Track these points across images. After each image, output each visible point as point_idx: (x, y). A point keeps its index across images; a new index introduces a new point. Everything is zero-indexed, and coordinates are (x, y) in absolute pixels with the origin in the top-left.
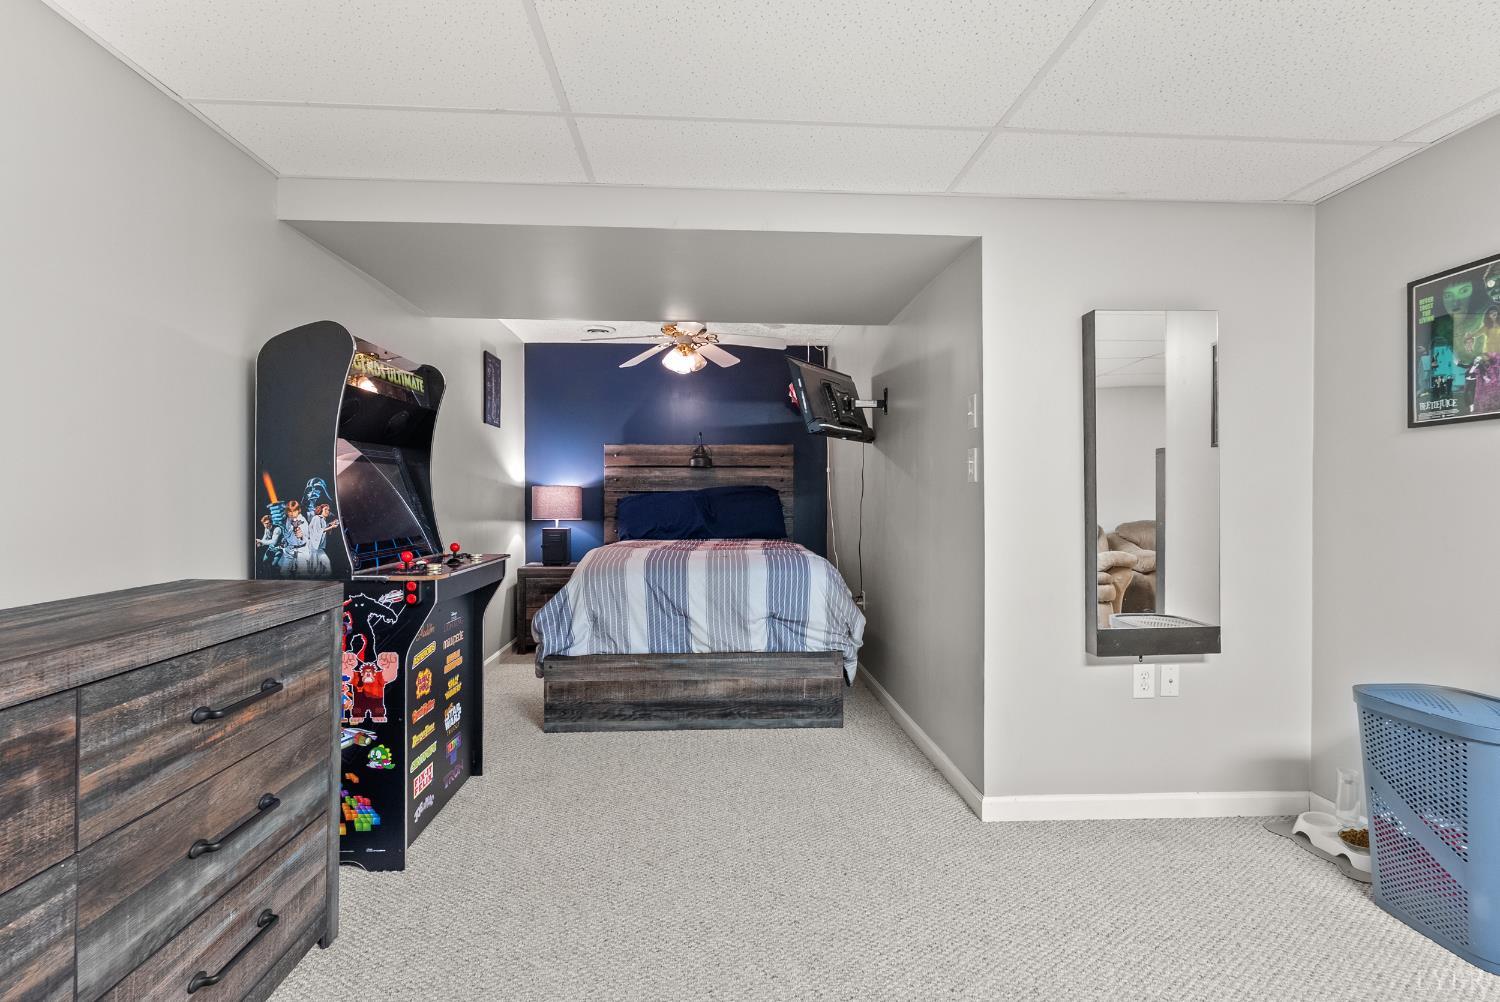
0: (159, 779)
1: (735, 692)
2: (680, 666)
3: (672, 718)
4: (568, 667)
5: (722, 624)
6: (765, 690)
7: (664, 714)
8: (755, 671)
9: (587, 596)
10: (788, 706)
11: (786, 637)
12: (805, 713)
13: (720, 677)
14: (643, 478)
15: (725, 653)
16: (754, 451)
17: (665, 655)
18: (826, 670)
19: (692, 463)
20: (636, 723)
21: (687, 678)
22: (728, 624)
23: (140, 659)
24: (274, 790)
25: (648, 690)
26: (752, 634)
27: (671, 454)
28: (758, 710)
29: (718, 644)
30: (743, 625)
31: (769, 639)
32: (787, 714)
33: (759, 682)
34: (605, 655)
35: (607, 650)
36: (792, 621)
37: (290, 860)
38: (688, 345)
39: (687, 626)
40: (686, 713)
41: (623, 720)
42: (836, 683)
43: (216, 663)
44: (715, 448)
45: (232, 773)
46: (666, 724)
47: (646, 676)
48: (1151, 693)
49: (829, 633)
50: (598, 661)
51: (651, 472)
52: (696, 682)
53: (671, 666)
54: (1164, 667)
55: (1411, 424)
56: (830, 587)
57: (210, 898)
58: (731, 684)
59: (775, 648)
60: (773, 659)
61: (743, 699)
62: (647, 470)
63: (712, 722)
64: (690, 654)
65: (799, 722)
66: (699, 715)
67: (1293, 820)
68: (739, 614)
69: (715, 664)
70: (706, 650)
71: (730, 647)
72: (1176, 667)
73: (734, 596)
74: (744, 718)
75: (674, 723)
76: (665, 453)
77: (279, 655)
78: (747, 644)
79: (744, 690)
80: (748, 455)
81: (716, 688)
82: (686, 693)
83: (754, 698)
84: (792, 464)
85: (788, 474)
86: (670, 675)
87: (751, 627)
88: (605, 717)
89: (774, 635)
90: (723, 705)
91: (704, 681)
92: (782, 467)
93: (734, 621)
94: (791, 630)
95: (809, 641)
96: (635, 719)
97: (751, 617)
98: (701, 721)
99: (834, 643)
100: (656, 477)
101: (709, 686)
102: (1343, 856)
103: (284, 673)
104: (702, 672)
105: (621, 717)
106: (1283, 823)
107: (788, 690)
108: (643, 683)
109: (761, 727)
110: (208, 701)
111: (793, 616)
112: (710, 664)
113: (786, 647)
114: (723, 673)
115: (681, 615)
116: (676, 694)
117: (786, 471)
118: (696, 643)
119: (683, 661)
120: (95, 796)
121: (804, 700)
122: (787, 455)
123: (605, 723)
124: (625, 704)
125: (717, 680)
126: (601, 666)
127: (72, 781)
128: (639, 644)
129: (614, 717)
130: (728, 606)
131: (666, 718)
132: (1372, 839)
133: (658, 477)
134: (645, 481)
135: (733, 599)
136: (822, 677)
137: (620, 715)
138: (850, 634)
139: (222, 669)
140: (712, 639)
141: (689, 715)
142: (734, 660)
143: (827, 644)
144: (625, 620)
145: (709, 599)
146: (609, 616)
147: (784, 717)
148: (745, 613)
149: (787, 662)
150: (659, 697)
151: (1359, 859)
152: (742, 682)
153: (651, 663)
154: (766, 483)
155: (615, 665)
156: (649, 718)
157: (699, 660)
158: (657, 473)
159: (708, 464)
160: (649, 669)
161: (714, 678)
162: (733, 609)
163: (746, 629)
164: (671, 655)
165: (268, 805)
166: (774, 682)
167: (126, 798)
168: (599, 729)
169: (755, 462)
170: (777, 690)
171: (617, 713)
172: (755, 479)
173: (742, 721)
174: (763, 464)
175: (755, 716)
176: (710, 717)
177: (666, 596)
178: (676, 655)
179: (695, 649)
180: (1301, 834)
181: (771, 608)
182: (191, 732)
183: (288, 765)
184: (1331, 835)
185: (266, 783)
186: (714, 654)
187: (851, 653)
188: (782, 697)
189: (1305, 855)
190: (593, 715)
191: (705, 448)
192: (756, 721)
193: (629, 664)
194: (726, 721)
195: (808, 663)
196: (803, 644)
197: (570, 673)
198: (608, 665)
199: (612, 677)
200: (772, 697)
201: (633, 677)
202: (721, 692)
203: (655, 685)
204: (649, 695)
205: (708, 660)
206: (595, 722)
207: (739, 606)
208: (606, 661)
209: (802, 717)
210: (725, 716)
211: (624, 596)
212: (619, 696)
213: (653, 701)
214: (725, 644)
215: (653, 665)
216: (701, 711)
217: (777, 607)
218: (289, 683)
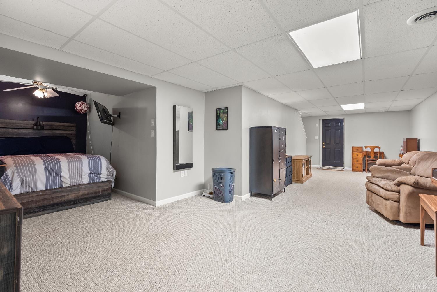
1: (78, 196)
2: (58, 192)
3: (55, 209)
5: (74, 177)
6: (88, 194)
7: (52, 208)
8: (85, 189)
9: (18, 173)
10: (95, 197)
11: (95, 178)
12: (100, 198)
13: (73, 193)
14: (8, 132)
15: (75, 185)
16: (61, 125)
17: (52, 189)
18: (107, 186)
19: (35, 127)
20: (40, 213)
21: (61, 195)
22: (76, 177)
25: (46, 201)
26: (84, 179)
27: (23, 124)
28: (86, 200)
29: (73, 183)
30: (81, 177)
31: (89, 179)
32: (95, 199)
33: (86, 192)
34: (27, 192)
35: (28, 191)
36: (96, 174)
38: (44, 89)
39: (61, 179)
40: (60, 206)
41: (34, 213)
42: (110, 188)
44: (44, 123)
46: (52, 211)
47: (45, 197)
48: (183, 176)
49: (107, 176)
50: (23, 195)
51: (13, 130)
52: (65, 196)
53: (55, 192)
54: (185, 171)
55: (217, 130)
56: (107, 163)
58: (77, 194)
59: (91, 182)
60: (91, 185)
61: (81, 198)
62: (11, 129)
63: (70, 207)
64: (62, 187)
65: (99, 201)
67: (202, 194)
68: (80, 174)
69: (72, 189)
70: (68, 185)
71: (77, 183)
72: (186, 171)
73: (78, 168)
74: (81, 203)
75: (56, 210)
76: (20, 123)
78: (82, 182)
79: (81, 195)
80: (58, 126)
81: (72, 196)
82: (61, 200)
83: (84, 197)
84: (75, 129)
85: (74, 133)
86: (54, 195)
87: (84, 177)
88: (27, 214)
89: (91, 178)
90: (75, 201)
91: (67, 195)
92: (71, 130)
93: (78, 176)
94: (96, 176)
95: (101, 178)
96: (40, 212)
97: (84, 174)
98: (66, 207)
99: (108, 178)
100: (15, 132)
101: (69, 196)
102: (209, 196)
104: (67, 192)
105: (34, 212)
106: (201, 195)
107: (95, 193)
108: (43, 200)
109: (87, 205)
111: (97, 172)
112: (70, 189)
113: (94, 181)
114: (74, 191)
115: (58, 176)
116: (57, 201)
117: (73, 132)
118: (64, 183)
119: (60, 190)
121: (100, 195)
122: (74, 127)
123: (27, 216)
124: (36, 208)
125: (72, 194)
126: (24, 197)
128: (41, 187)
129: (31, 213)
130: (76, 171)
131: (53, 209)
132: (214, 193)
133: (17, 132)
134: (9, 133)
135: (78, 170)
136: (105, 188)
138: (112, 175)
140: (70, 182)
141: (62, 206)
142: (78, 187)
143: (107, 179)
144: (36, 180)
145: (69, 170)
146: (29, 179)
147: (94, 200)
148: (82, 173)
149: (95, 185)
150: (50, 203)
151: (211, 196)
152: (81, 193)
154: (65, 135)
155: (31, 195)
156: (46, 210)
157: (65, 189)
158: (16, 130)
159: (42, 128)
160: (46, 195)
161: (71, 193)
162: (78, 173)
163: (82, 178)
164: (55, 189)
166: (91, 191)
169: (61, 128)
170: (92, 193)
171: (32, 211)
172: (61, 134)
173: (80, 204)
174: (64, 129)
175: (85, 202)
176: (69, 205)
177: (53, 171)
178: (57, 189)
179: (64, 185)
180: (204, 195)
181: (90, 170)
184: (208, 194)
186: (71, 186)
187: (113, 180)
188: (93, 195)
189: (205, 198)
191: (41, 122)
192: (85, 203)
193: (37, 194)
194: (75, 205)
195: (102, 185)
196: (99, 179)
198: (28, 196)
199: (31, 200)
200: (90, 196)
201: (40, 198)
202: (74, 197)
203: (48, 199)
204: (46, 203)
207: (80, 171)
208: (27, 195)
209: (100, 199)
210: (74, 204)
211: (35, 172)
212: (33, 205)
213: (47, 205)
214: (75, 183)
215: (48, 193)
217: (92, 170)
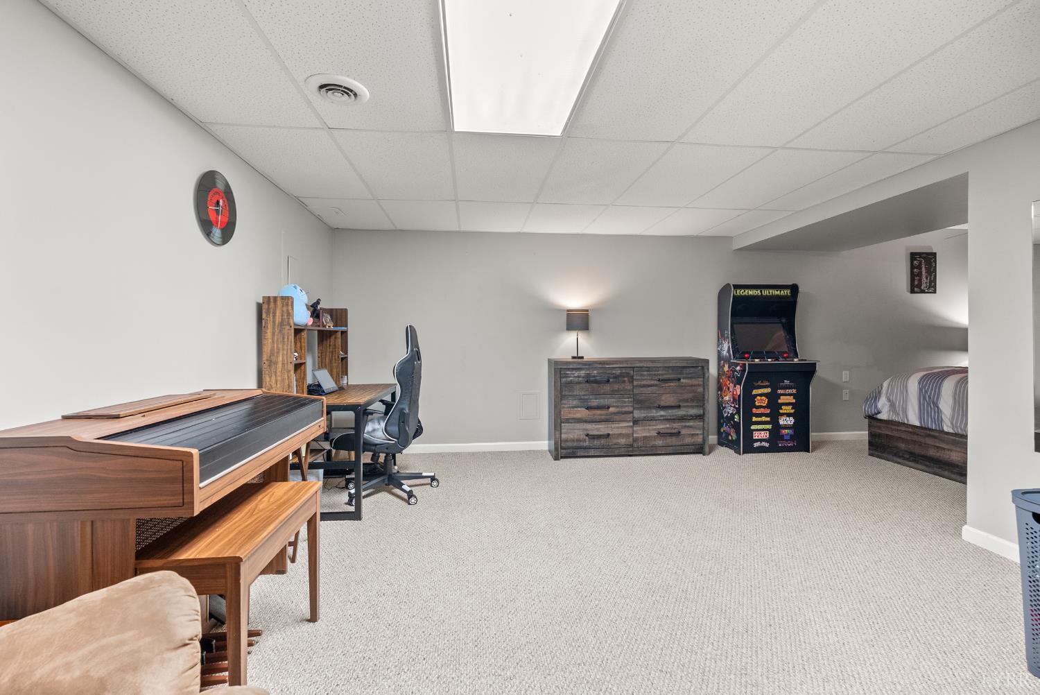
0: (649, 388)
2: (935, 437)
3: (929, 467)
4: (878, 424)
7: (925, 463)
13: (959, 449)
17: (929, 429)
20: (910, 463)
21: (938, 445)
23: (645, 366)
24: (681, 404)
25: (917, 446)
34: (896, 422)
35: (897, 420)
37: (688, 424)
39: (940, 415)
40: (937, 466)
41: (904, 460)
43: (663, 370)
45: (668, 395)
46: (924, 468)
47: (915, 438)
50: (892, 424)
52: (944, 449)
53: (929, 436)
57: (662, 418)
63: (953, 476)
64: (942, 432)
66: (946, 470)
69: (955, 440)
70: (951, 431)
75: (930, 470)
77: (682, 374)
81: (956, 456)
82: (938, 454)
86: (929, 441)
88: (895, 455)
91: (948, 450)
96: (910, 461)
98: (946, 473)
103: (684, 378)
104: (947, 443)
108: (914, 442)
110: (660, 377)
112: (953, 440)
114: (960, 447)
115: (936, 407)
118: (945, 425)
119: (937, 434)
120: (637, 386)
123: (895, 459)
124: (905, 451)
125: (956, 451)
126: (894, 427)
127: (632, 382)
128: (913, 420)
129: (900, 457)
131: (926, 466)
137: (903, 457)
139: (664, 372)
141: (940, 468)
144: (906, 405)
146: (897, 401)
150: (923, 452)
153: (918, 431)
155: (899, 428)
156: (918, 463)
157: (946, 436)
160: (918, 435)
161: (954, 449)
164: (933, 430)
165: (679, 407)
167: (642, 389)
168: (892, 461)
171: (901, 455)
177: (928, 394)
178: (936, 431)
179: (945, 429)
182: (656, 382)
183: (686, 401)
185: (679, 402)
186: (955, 434)
190: (889, 453)
193: (906, 429)
197: (879, 428)
198: (897, 427)
199: (899, 435)
201: (909, 437)
202: (959, 459)
203: (920, 444)
204: (917, 450)
205: (952, 437)
206: (890, 456)
208: (896, 425)
211: (906, 391)
212: (903, 446)
213: (920, 454)
215: (921, 434)
216: (947, 468)
218: (682, 380)
